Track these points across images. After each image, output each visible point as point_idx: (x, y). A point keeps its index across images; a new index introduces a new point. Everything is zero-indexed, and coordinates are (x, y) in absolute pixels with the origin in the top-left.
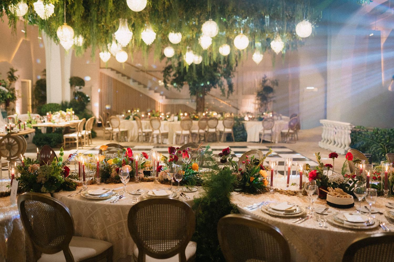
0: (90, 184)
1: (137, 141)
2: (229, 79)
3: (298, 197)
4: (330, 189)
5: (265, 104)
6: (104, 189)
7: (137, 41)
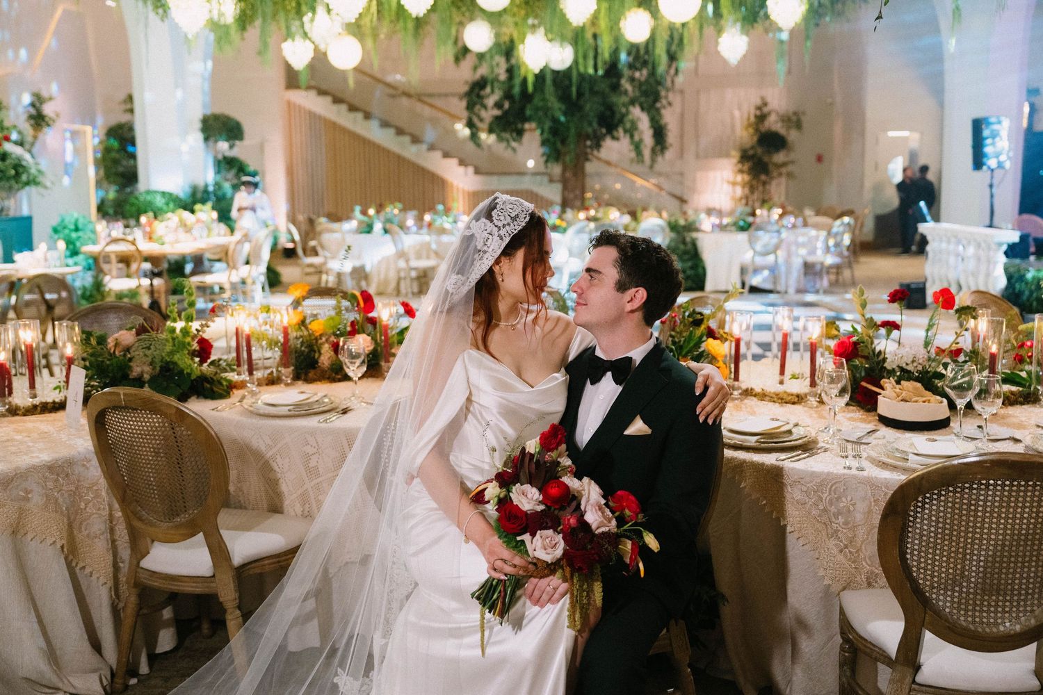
0: (267, 385)
1: (395, 293)
2: (653, 112)
3: (804, 406)
4: (889, 383)
5: (764, 183)
6: (302, 393)
7: (386, 6)
